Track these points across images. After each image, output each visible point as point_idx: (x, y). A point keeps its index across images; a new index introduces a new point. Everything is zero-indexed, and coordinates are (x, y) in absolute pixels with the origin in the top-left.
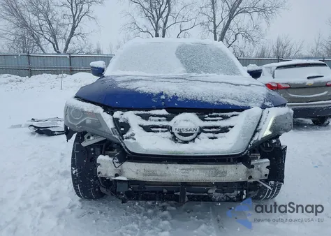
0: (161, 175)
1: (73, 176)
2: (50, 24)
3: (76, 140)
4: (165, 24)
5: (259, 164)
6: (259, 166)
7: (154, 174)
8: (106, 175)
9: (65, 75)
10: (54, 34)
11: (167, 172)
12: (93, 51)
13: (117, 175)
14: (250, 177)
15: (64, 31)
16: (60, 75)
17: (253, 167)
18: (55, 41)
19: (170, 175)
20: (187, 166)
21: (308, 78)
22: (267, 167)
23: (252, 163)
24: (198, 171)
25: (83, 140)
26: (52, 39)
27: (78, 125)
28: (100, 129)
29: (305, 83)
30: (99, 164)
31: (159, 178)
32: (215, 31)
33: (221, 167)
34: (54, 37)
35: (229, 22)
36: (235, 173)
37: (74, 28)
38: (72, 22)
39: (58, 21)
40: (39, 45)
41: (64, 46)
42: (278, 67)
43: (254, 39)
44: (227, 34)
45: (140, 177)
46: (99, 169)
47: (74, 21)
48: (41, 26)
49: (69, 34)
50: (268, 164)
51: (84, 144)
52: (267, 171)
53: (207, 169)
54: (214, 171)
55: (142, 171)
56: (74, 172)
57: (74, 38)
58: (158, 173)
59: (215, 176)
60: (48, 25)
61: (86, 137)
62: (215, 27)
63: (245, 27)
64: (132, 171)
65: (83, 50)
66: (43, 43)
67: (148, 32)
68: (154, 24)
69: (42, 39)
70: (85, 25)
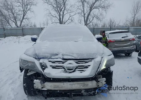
0: (61, 87)
1: (24, 87)
2: (13, 14)
3: (24, 72)
4: (63, 13)
5: (101, 80)
6: (102, 81)
7: (58, 87)
8: (38, 88)
9: (20, 37)
10: (15, 18)
11: (64, 86)
12: (32, 25)
13: (42, 88)
14: (98, 86)
15: (20, 17)
16: (18, 37)
17: (99, 81)
18: (16, 21)
19: (65, 87)
20: (72, 83)
21: (122, 37)
22: (105, 81)
23: (99, 80)
24: (77, 85)
25: (28, 72)
26: (14, 21)
27: (25, 67)
28: (35, 69)
29: (121, 40)
30: (35, 83)
31: (60, 88)
32: (84, 16)
33: (86, 83)
34: (15, 20)
35: (90, 12)
36: (92, 84)
37: (24, 16)
38: (23, 13)
39: (17, 13)
40: (9, 23)
41: (20, 23)
42: (110, 33)
43: (101, 19)
44: (89, 17)
45: (53, 89)
46: (35, 85)
47: (24, 13)
48: (9, 15)
49: (22, 18)
50: (105, 80)
51: (28, 74)
52: (105, 83)
53: (80, 84)
54: (83, 84)
55: (53, 86)
56: (24, 85)
57: (24, 20)
58: (60, 86)
59: (84, 86)
60: (12, 15)
61: (29, 71)
62: (84, 14)
63: (97, 14)
64: (49, 86)
65: (28, 25)
66: (10, 22)
67: (56, 17)
68: (59, 14)
69: (10, 21)
70: (29, 14)
